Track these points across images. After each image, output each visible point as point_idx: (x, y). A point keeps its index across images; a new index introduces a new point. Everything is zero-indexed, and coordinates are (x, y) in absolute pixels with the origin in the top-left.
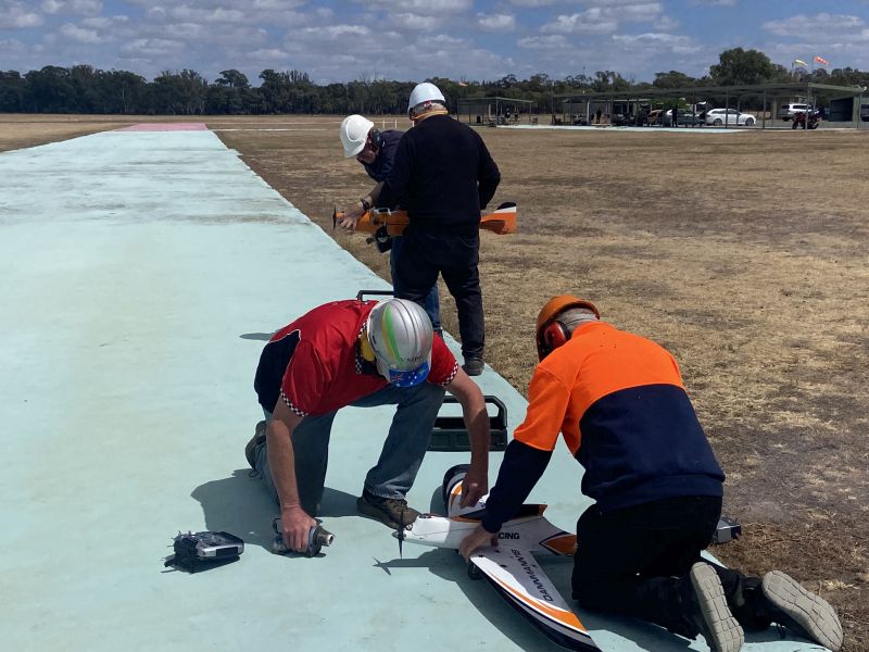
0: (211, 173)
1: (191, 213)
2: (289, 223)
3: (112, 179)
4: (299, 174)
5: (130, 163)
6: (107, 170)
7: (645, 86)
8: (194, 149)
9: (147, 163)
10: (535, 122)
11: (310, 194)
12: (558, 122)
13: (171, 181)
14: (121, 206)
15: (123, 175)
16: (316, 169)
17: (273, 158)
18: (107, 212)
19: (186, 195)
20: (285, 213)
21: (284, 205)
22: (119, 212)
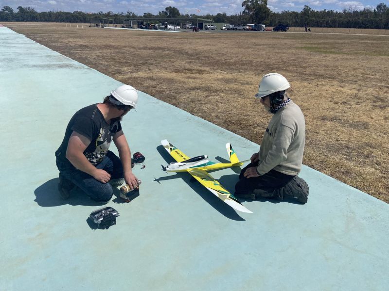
7: (141, 17)
10: (116, 26)
12: (123, 27)
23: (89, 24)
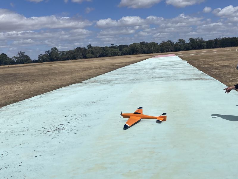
0: (182, 67)
1: (181, 78)
2: (209, 80)
3: (157, 70)
4: (206, 66)
5: (160, 66)
6: (154, 68)
8: (175, 61)
9: (164, 66)
11: (212, 72)
13: (172, 70)
14: (162, 77)
15: (159, 69)
16: (211, 64)
17: (197, 62)
18: (159, 79)
19: (177, 74)
20: (207, 77)
21: (206, 75)
22: (162, 79)
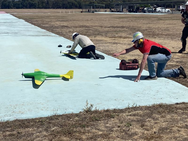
23: (81, 10)
